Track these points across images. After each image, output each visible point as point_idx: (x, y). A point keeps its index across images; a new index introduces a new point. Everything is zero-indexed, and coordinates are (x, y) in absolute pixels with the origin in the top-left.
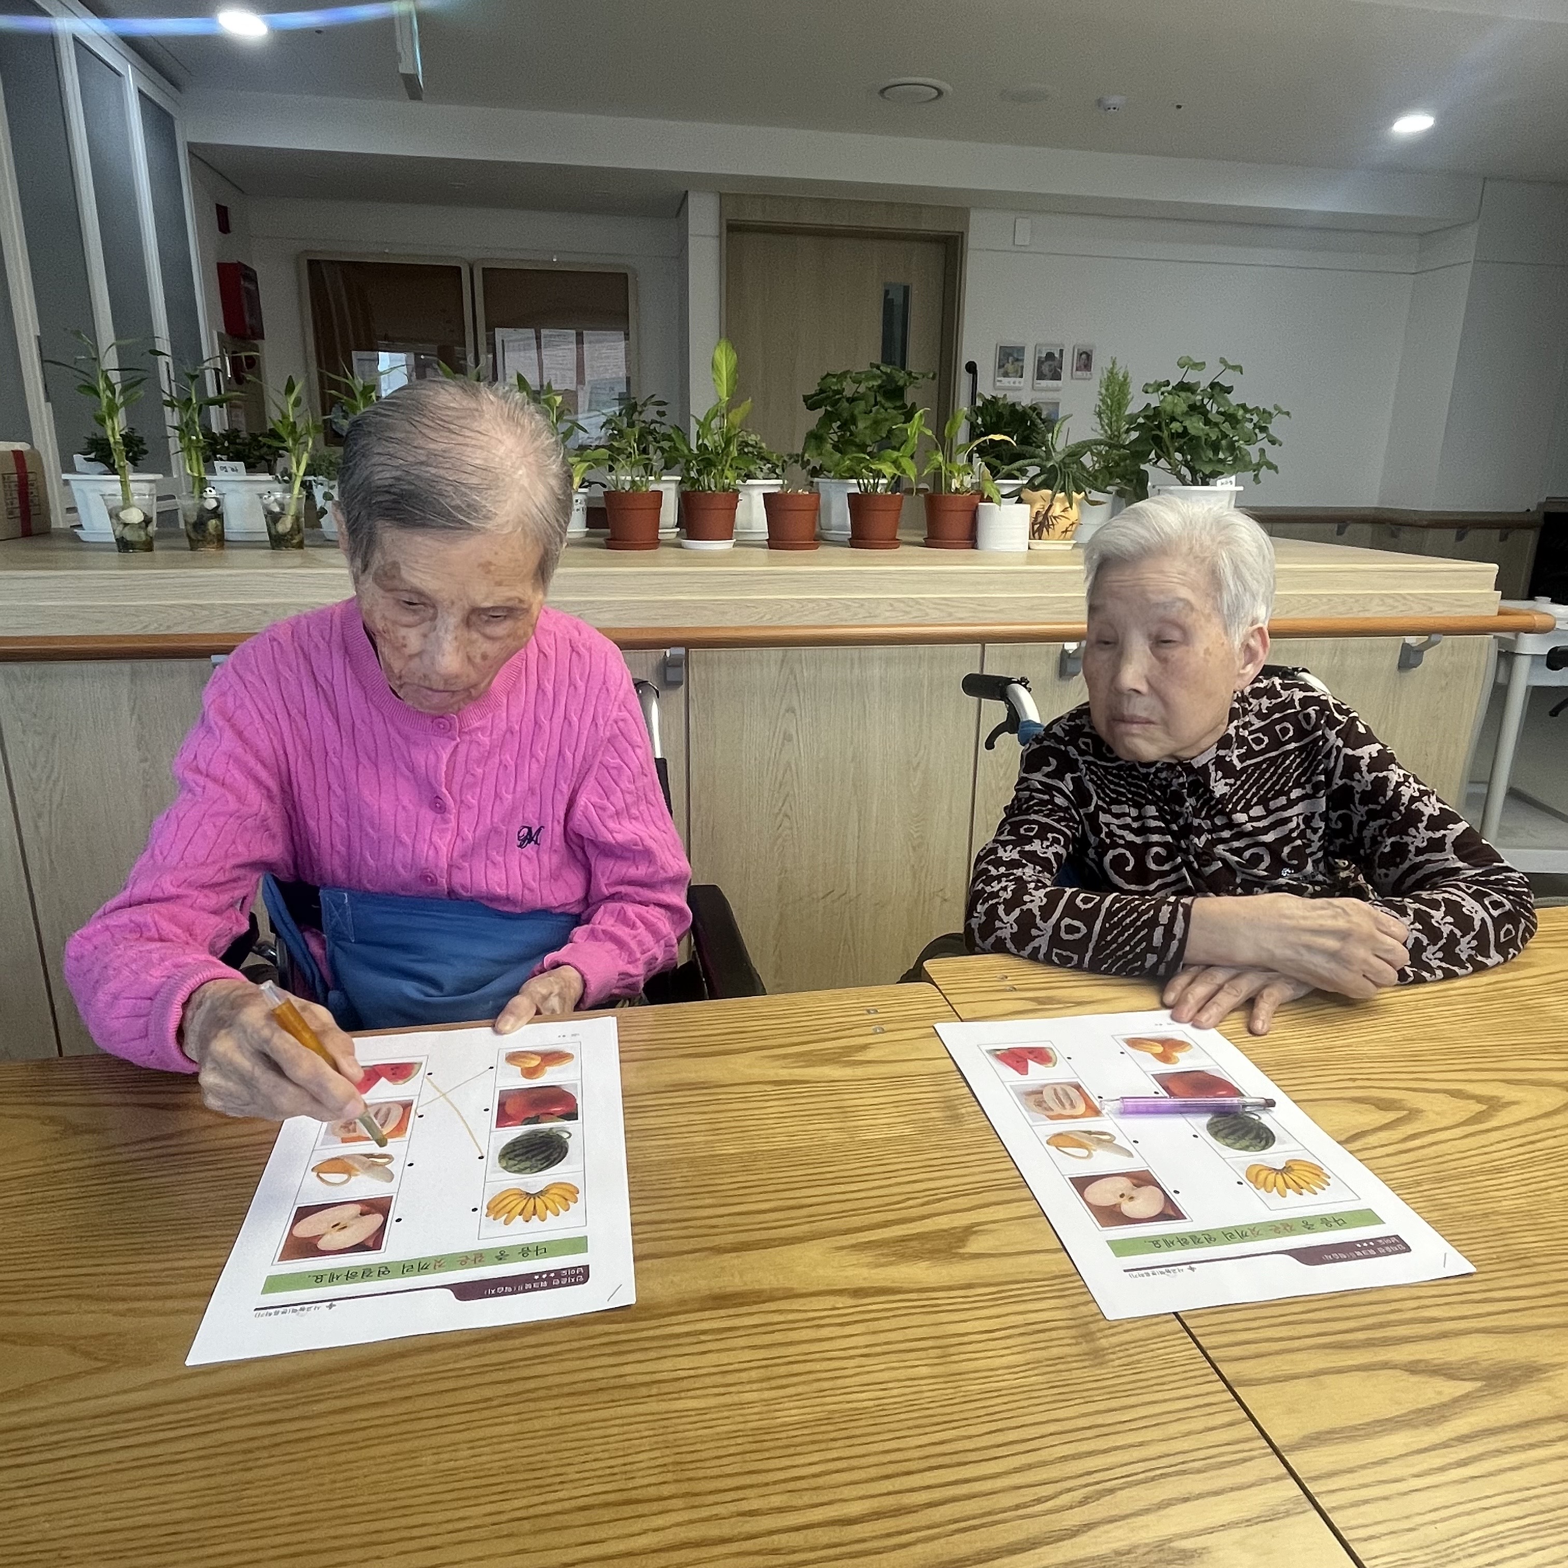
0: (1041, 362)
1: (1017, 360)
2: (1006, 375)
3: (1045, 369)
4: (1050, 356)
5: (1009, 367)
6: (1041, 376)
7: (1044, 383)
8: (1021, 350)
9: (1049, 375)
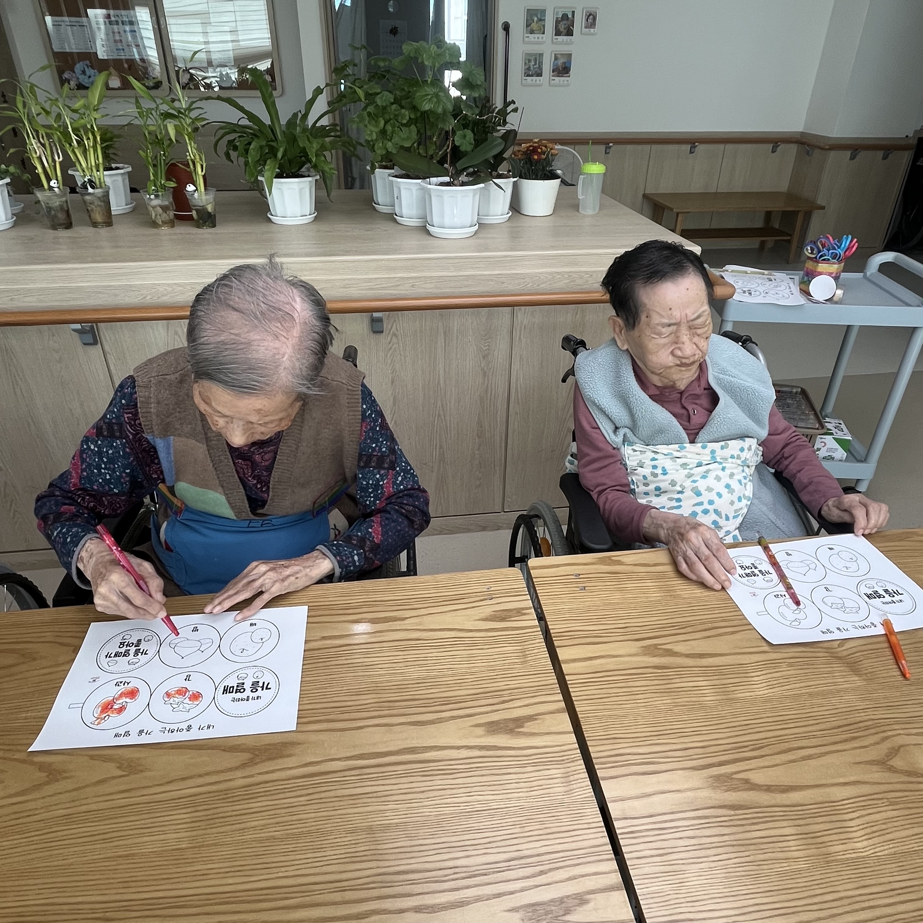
0: (557, 22)
1: (541, 20)
2: (532, 32)
3: (562, 27)
4: (565, 17)
5: (534, 26)
6: (558, 33)
7: (560, 38)
8: (543, 12)
9: (565, 32)
